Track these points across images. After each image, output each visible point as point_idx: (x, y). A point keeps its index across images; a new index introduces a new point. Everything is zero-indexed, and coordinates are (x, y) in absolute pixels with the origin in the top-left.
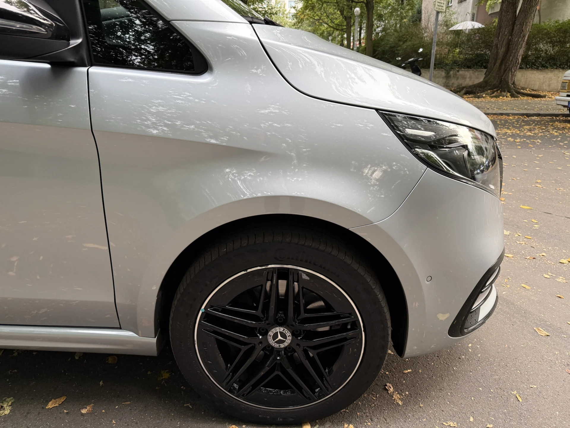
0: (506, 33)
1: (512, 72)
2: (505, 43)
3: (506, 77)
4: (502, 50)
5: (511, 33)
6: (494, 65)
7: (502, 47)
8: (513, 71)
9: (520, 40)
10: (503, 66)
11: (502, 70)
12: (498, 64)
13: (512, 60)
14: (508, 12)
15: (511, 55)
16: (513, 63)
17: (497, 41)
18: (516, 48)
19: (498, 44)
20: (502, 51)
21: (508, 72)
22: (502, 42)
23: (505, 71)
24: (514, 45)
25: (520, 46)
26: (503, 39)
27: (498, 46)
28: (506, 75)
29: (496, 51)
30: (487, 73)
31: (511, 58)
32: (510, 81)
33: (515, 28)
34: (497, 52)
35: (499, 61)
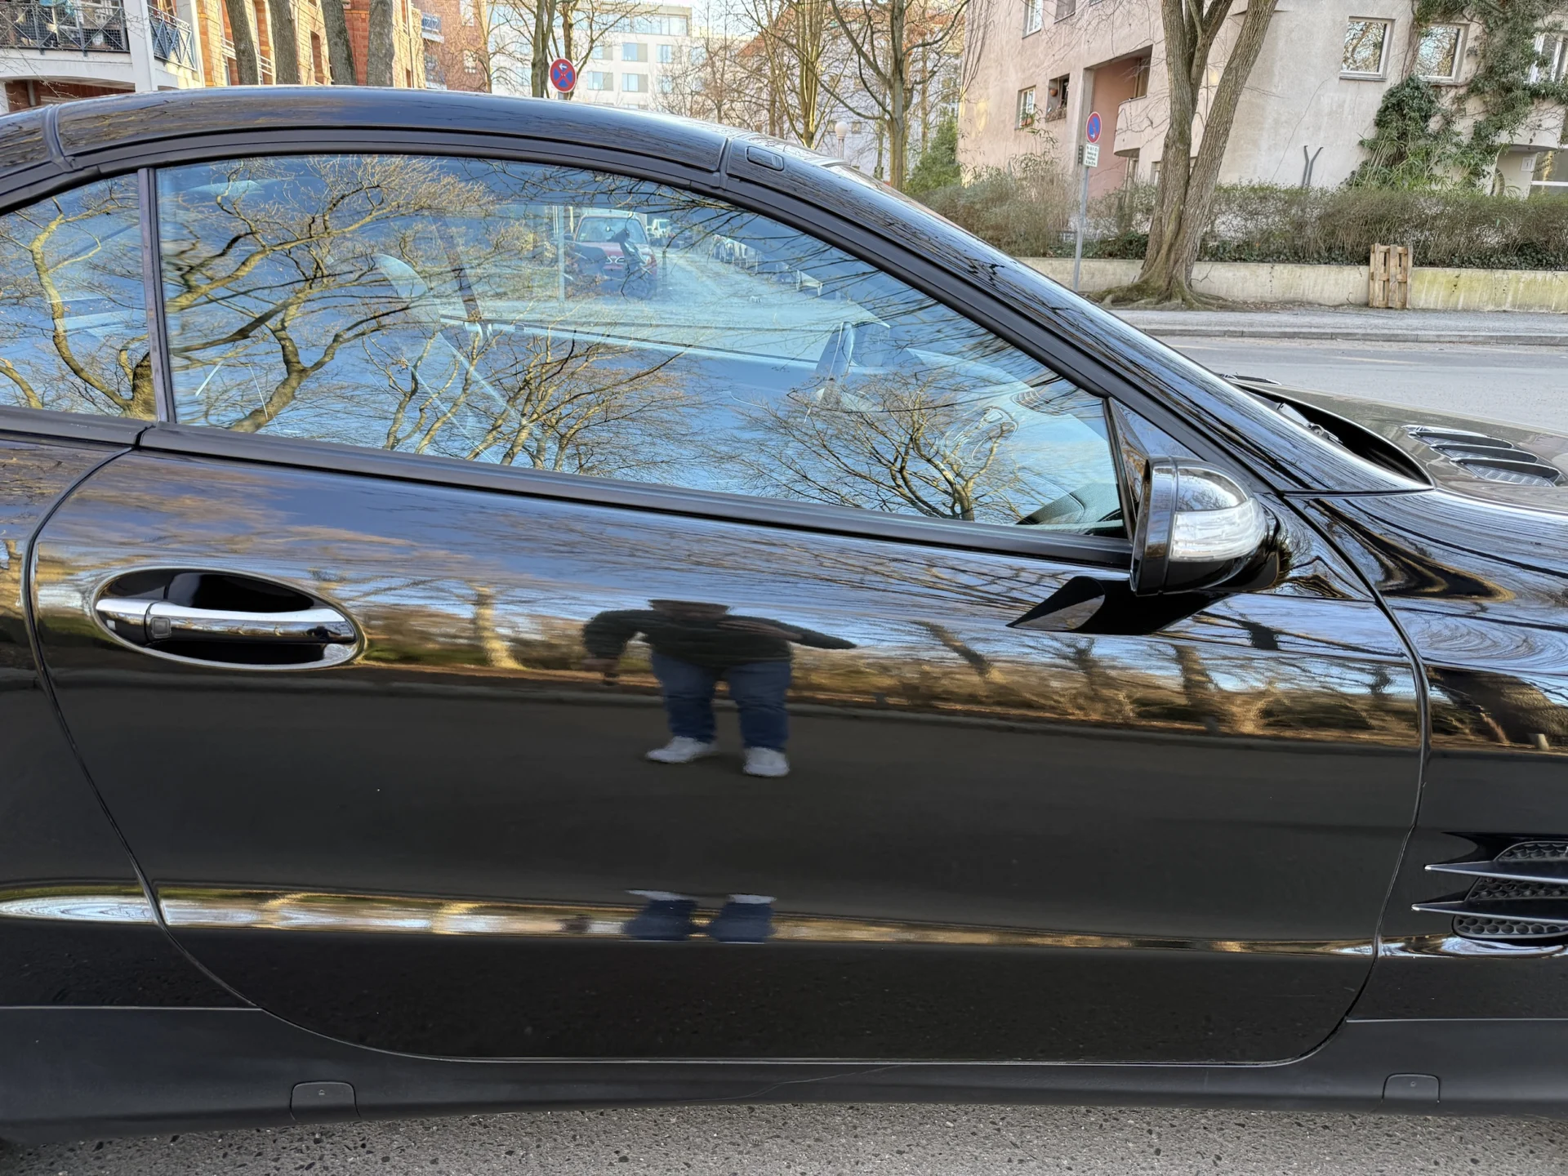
0: (1175, 199)
1: (1186, 265)
2: (1173, 216)
3: (1178, 275)
4: (1169, 228)
5: (1184, 200)
6: (1158, 253)
7: (1169, 223)
8: (1188, 263)
9: (1198, 212)
10: (1173, 256)
11: (1172, 262)
12: (1164, 251)
13: (1186, 245)
14: (1177, 164)
15: (1184, 237)
16: (1187, 250)
17: (1160, 213)
20: (1169, 230)
21: (1181, 265)
22: (1168, 214)
23: (1176, 262)
24: (1189, 221)
26: (1170, 210)
27: (1163, 221)
28: (1177, 271)
29: (1158, 230)
30: (1145, 268)
31: (1185, 242)
32: (1184, 281)
33: (1190, 192)
34: (1161, 232)
35: (1165, 248)
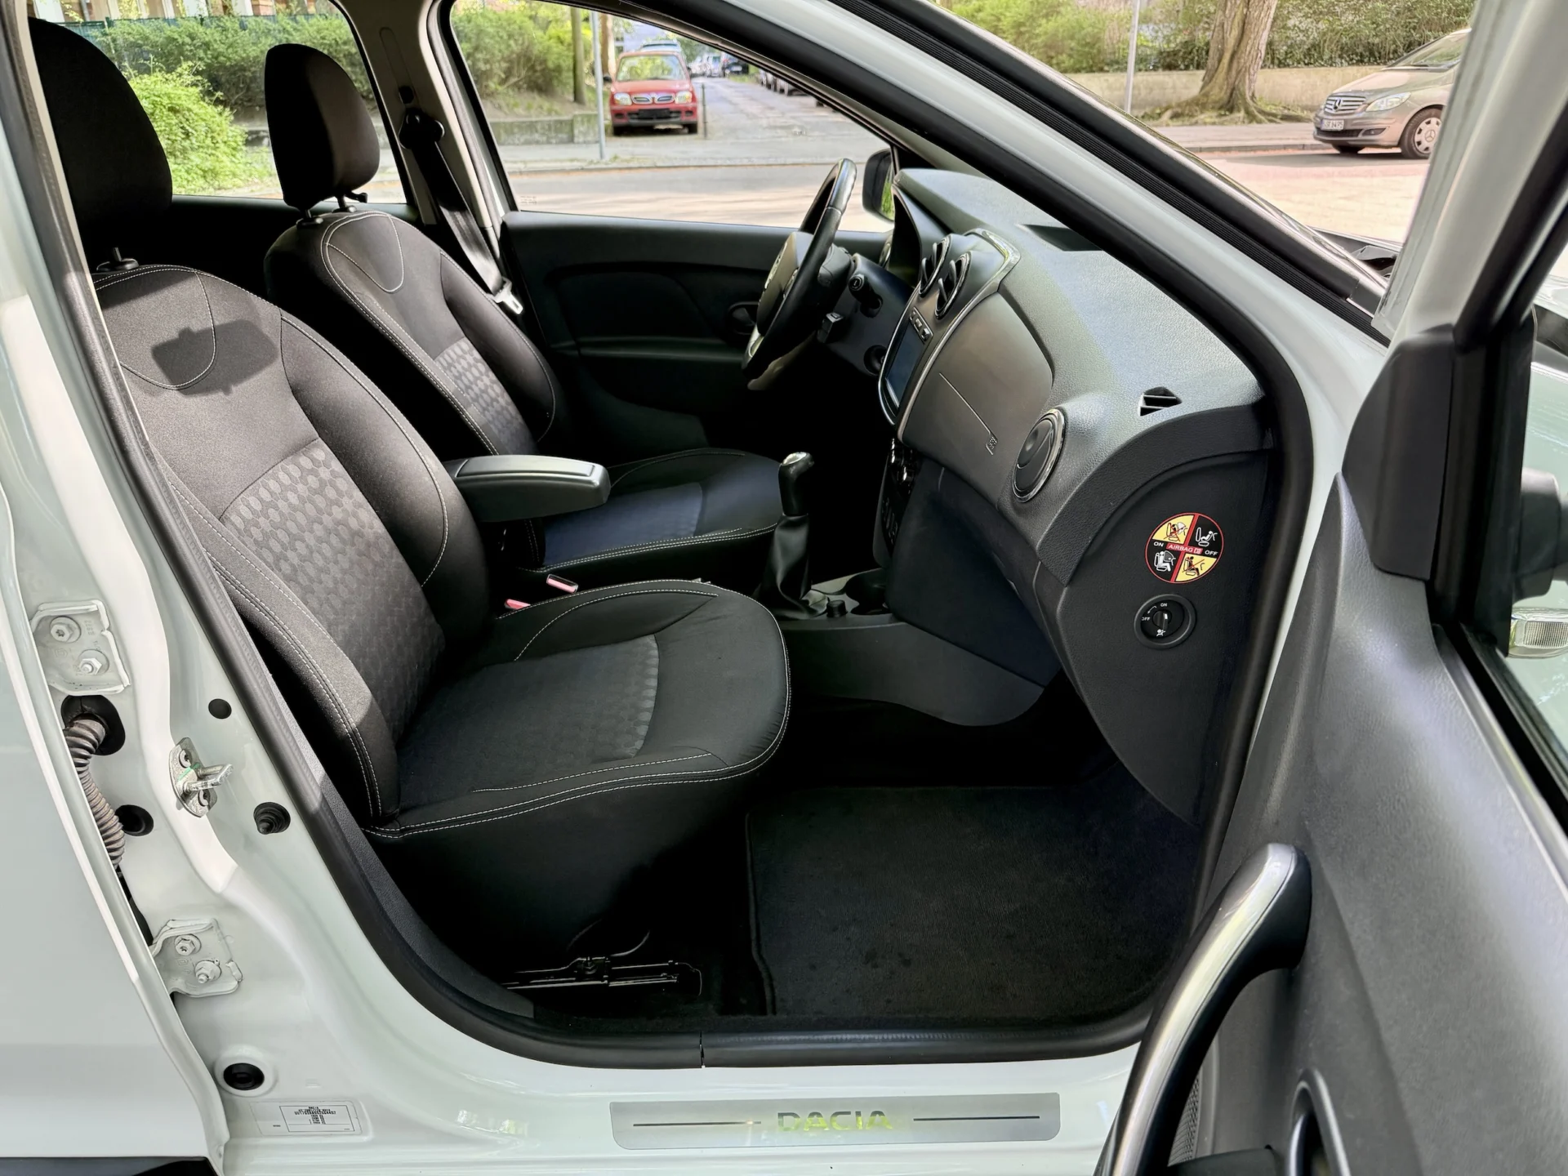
0: (1238, 2)
1: (1249, 75)
2: (1236, 21)
3: (1240, 84)
4: (1232, 35)
5: (1247, 2)
6: (1220, 62)
7: (1231, 29)
8: (1252, 72)
9: (1262, 15)
10: (1235, 65)
11: (1234, 72)
12: (1226, 60)
13: (1250, 53)
15: (1248, 43)
16: (1251, 58)
17: (1223, 18)
18: (1256, 30)
19: (1223, 23)
20: (1234, 34)
21: (1244, 76)
22: (1231, 19)
23: (1239, 72)
24: (1253, 25)
25: (1262, 27)
26: (1233, 14)
27: (1225, 26)
28: (1240, 81)
29: (1221, 36)
30: (1206, 78)
31: (1248, 49)
32: (1247, 92)
34: (1223, 38)
35: (1227, 56)
